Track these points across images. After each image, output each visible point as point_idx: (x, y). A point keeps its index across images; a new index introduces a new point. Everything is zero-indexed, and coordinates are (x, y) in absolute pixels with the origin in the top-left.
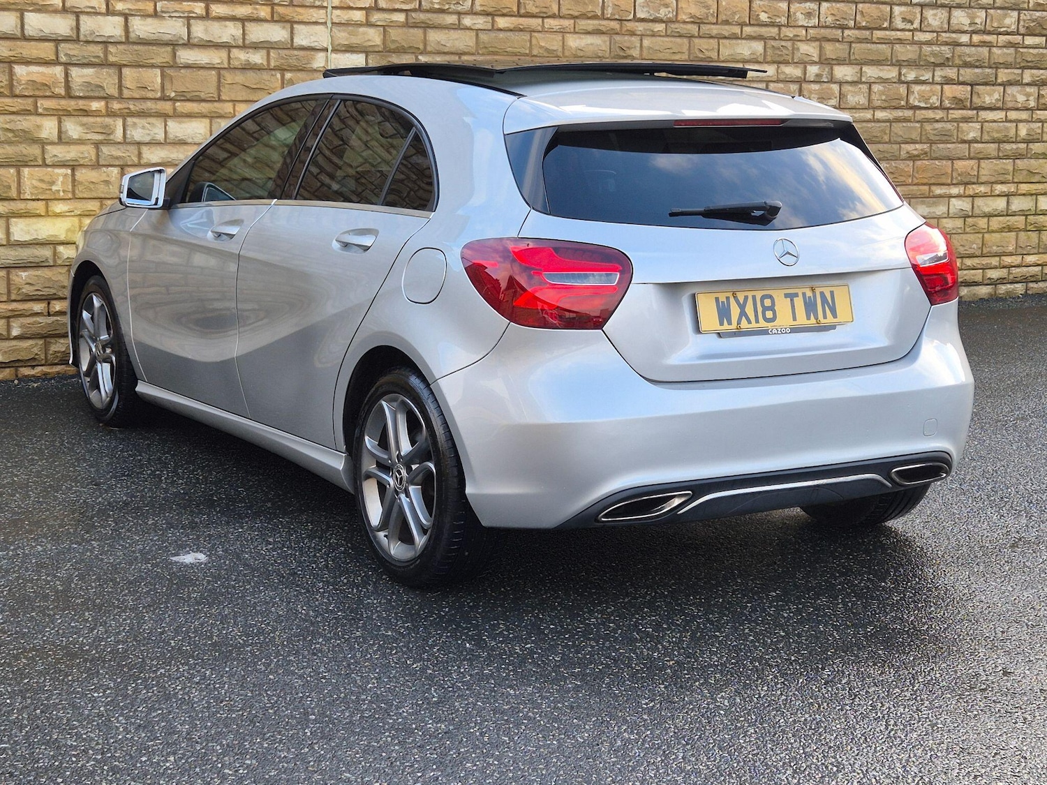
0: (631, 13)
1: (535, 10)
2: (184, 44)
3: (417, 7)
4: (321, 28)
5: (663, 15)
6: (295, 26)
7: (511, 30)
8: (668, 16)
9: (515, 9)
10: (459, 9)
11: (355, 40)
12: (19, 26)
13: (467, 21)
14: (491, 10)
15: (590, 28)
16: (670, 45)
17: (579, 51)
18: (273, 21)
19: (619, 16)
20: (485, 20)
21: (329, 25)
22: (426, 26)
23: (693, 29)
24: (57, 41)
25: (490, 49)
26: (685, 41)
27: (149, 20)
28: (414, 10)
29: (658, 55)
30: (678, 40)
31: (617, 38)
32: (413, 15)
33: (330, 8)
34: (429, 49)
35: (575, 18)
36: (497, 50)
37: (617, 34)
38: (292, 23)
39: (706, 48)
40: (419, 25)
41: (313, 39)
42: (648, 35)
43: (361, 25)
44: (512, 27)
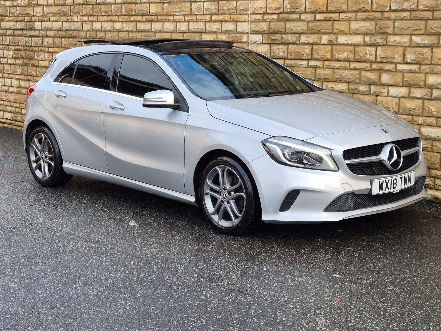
0: (387, 7)
1: (333, 9)
2: (204, 33)
3: (282, 11)
4: (246, 23)
5: (407, 6)
6: (238, 23)
7: (323, 21)
8: (411, 7)
9: (325, 9)
10: (299, 11)
11: (257, 28)
12: (163, 28)
13: (303, 17)
14: (313, 10)
15: (363, 17)
16: (411, 25)
17: (356, 31)
18: (231, 21)
19: (380, 9)
20: (311, 16)
21: (250, 22)
22: (286, 20)
23: (429, 15)
24: (172, 32)
25: (313, 31)
26: (423, 22)
27: (195, 23)
28: (281, 13)
29: (404, 31)
30: (418, 22)
31: (379, 22)
32: (281, 15)
33: (250, 14)
34: (287, 31)
35: (356, 12)
36: (315, 31)
37: (379, 20)
38: (236, 21)
39: (435, 26)
40: (283, 20)
41: (242, 28)
42: (398, 20)
43: (261, 21)
44: (323, 18)
